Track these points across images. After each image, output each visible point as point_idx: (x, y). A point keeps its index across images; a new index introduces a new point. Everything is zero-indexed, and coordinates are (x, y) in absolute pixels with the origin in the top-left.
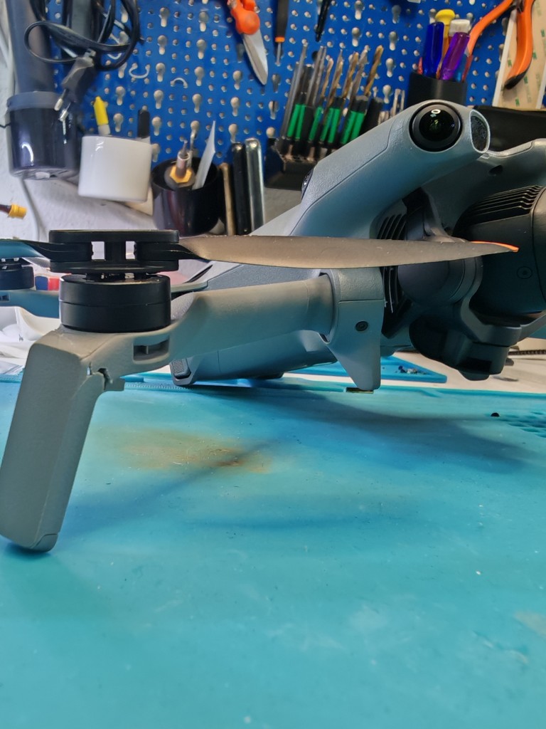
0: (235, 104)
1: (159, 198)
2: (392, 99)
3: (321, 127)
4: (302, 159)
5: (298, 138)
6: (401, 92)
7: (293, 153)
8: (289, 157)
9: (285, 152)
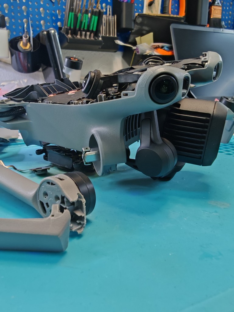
0: (42, 11)
1: (14, 56)
2: (106, 10)
3: (81, 22)
4: (75, 36)
5: (72, 27)
6: (110, 7)
7: (71, 34)
8: (70, 36)
9: (67, 34)
